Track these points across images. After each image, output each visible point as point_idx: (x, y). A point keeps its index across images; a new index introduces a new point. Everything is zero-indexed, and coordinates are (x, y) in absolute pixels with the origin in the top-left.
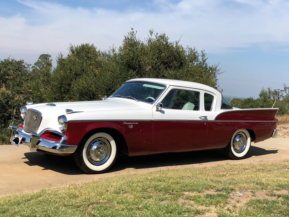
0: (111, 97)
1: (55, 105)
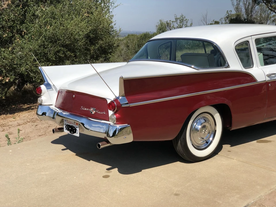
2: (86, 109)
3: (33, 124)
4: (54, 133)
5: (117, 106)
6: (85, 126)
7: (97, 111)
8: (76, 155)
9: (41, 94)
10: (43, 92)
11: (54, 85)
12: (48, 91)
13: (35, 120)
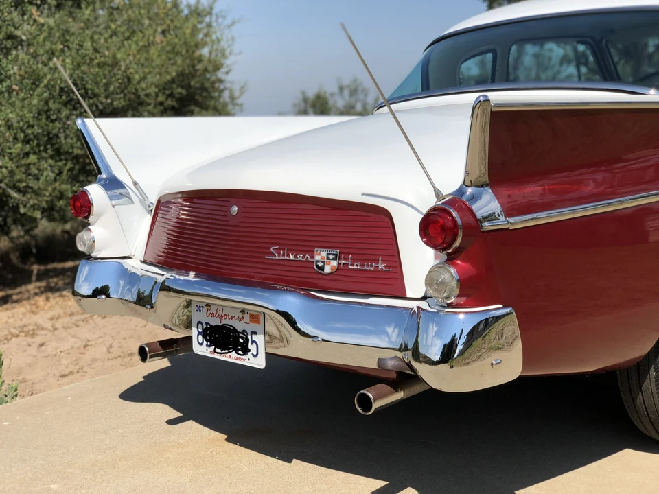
2: (292, 258)
3: (30, 340)
4: (144, 359)
5: (465, 227)
6: (299, 325)
7: (346, 259)
8: (227, 440)
9: (87, 217)
10: (95, 209)
11: (135, 183)
12: (113, 206)
13: (33, 330)
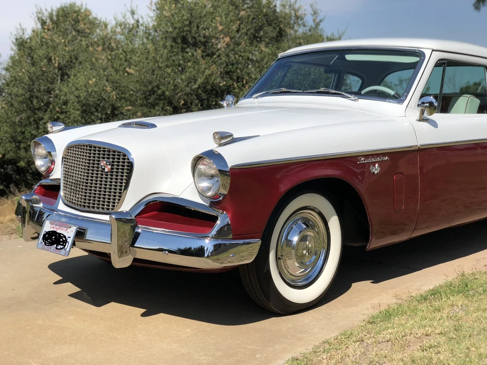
0: (256, 98)
1: (154, 126)
